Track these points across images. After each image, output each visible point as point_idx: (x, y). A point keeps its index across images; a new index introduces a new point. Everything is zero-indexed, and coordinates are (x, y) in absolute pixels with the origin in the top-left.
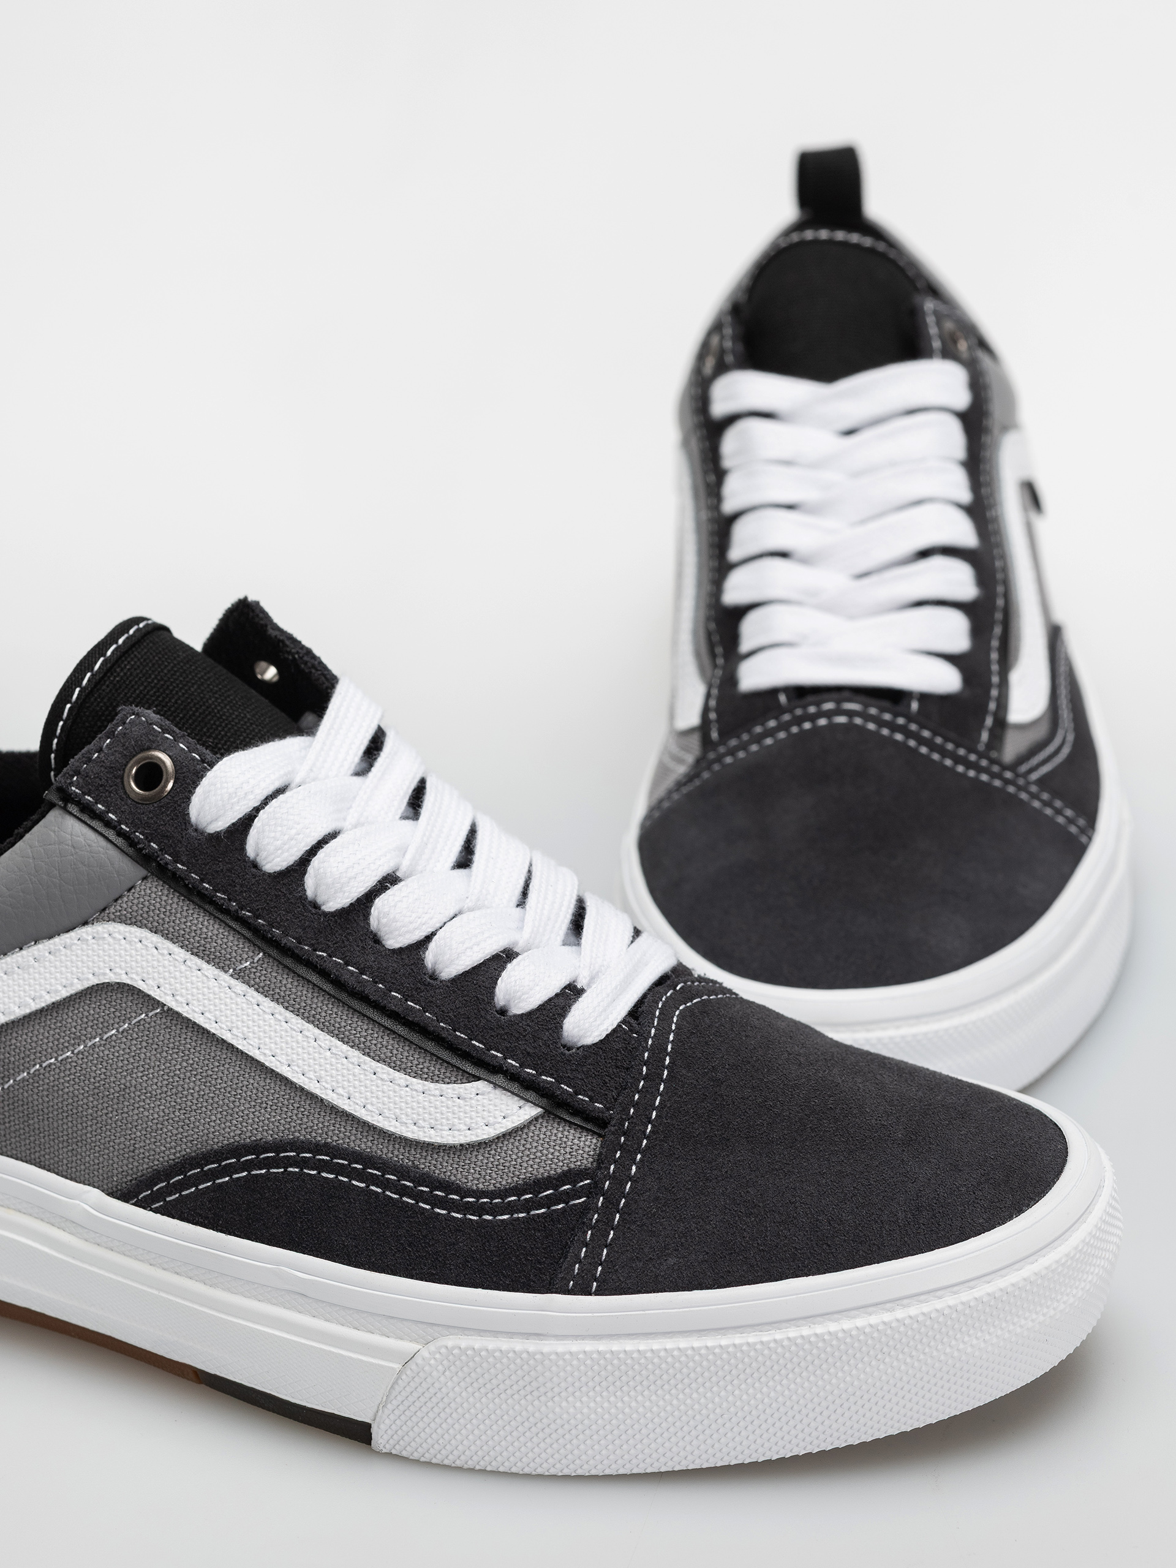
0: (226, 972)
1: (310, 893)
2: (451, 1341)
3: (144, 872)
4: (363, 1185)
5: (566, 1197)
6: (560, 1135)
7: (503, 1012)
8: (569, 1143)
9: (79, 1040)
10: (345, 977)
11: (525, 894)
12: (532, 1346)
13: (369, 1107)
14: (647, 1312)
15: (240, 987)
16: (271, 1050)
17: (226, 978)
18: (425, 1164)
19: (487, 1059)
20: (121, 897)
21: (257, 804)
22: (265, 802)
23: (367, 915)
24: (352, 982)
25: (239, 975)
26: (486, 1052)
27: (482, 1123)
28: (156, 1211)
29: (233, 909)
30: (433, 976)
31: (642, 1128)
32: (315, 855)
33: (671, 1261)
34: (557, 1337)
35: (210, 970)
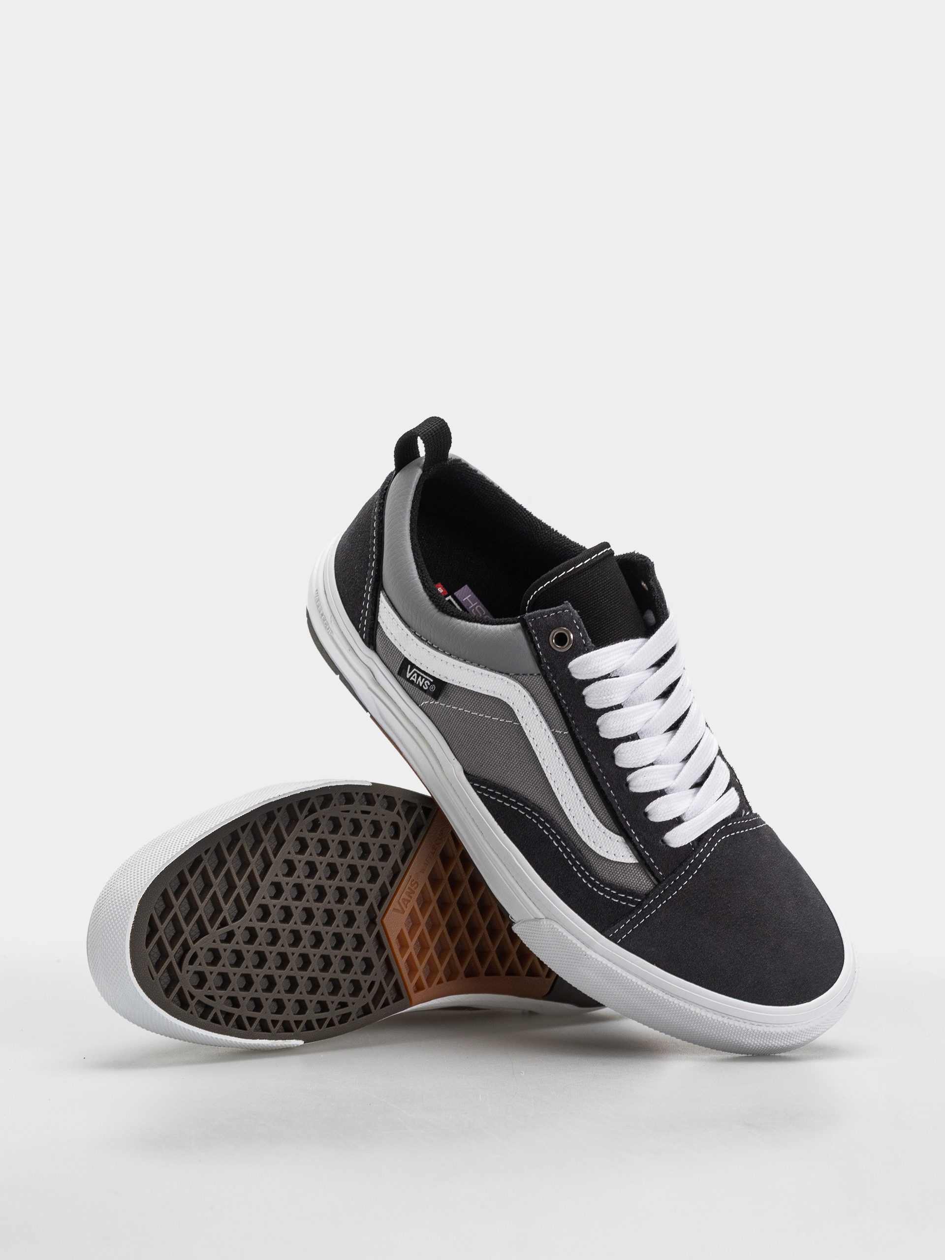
0: (551, 729)
1: (598, 723)
2: (556, 926)
3: (539, 672)
4: (557, 845)
5: (628, 901)
6: (640, 875)
7: (646, 814)
8: (642, 881)
9: (484, 712)
10: (593, 766)
11: (689, 756)
12: (584, 948)
13: (575, 818)
14: (633, 964)
15: (553, 740)
16: (551, 771)
17: (549, 733)
18: (584, 852)
19: (628, 832)
20: (526, 675)
21: (596, 677)
22: (599, 679)
23: (615, 747)
24: (594, 769)
25: (554, 733)
26: (630, 829)
27: (613, 853)
28: (478, 794)
29: (565, 710)
30: (627, 784)
31: (672, 892)
32: (607, 712)
33: (653, 949)
34: (595, 952)
35: (545, 725)
